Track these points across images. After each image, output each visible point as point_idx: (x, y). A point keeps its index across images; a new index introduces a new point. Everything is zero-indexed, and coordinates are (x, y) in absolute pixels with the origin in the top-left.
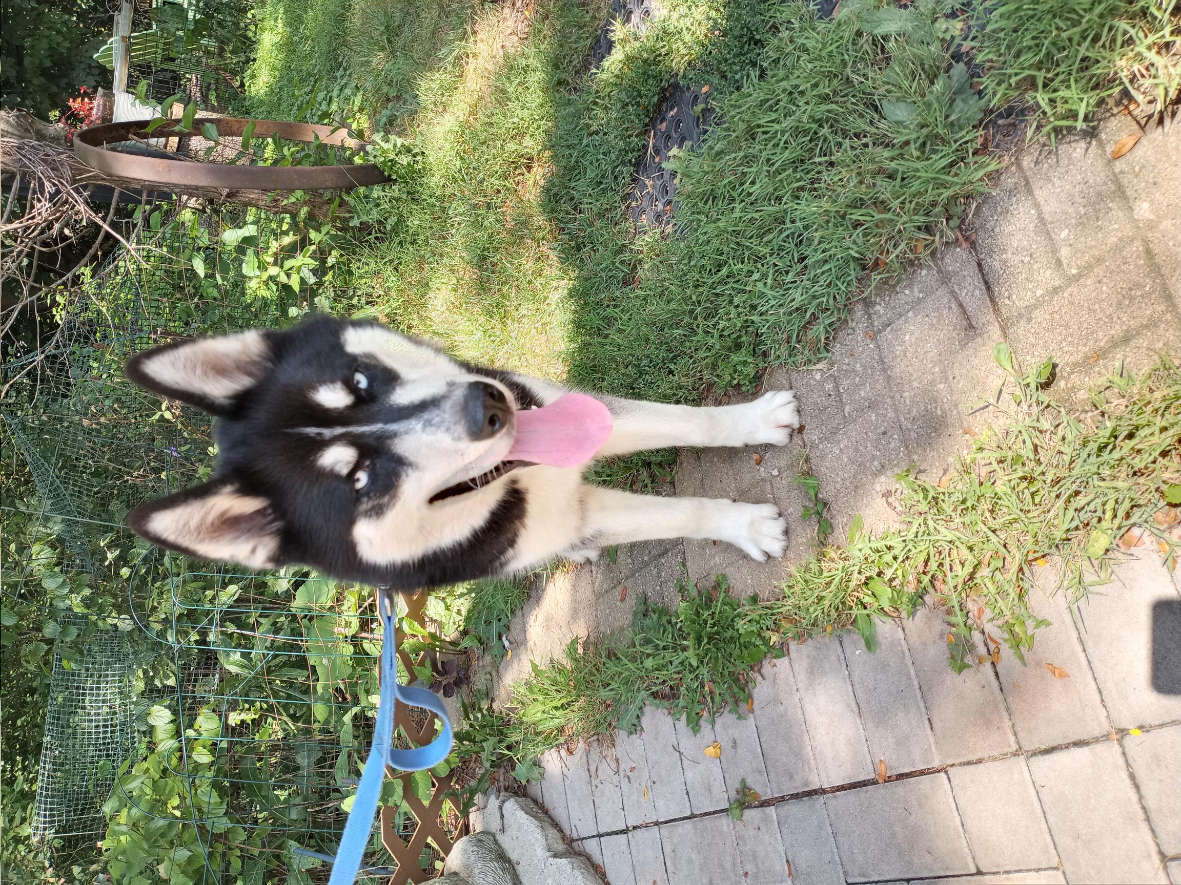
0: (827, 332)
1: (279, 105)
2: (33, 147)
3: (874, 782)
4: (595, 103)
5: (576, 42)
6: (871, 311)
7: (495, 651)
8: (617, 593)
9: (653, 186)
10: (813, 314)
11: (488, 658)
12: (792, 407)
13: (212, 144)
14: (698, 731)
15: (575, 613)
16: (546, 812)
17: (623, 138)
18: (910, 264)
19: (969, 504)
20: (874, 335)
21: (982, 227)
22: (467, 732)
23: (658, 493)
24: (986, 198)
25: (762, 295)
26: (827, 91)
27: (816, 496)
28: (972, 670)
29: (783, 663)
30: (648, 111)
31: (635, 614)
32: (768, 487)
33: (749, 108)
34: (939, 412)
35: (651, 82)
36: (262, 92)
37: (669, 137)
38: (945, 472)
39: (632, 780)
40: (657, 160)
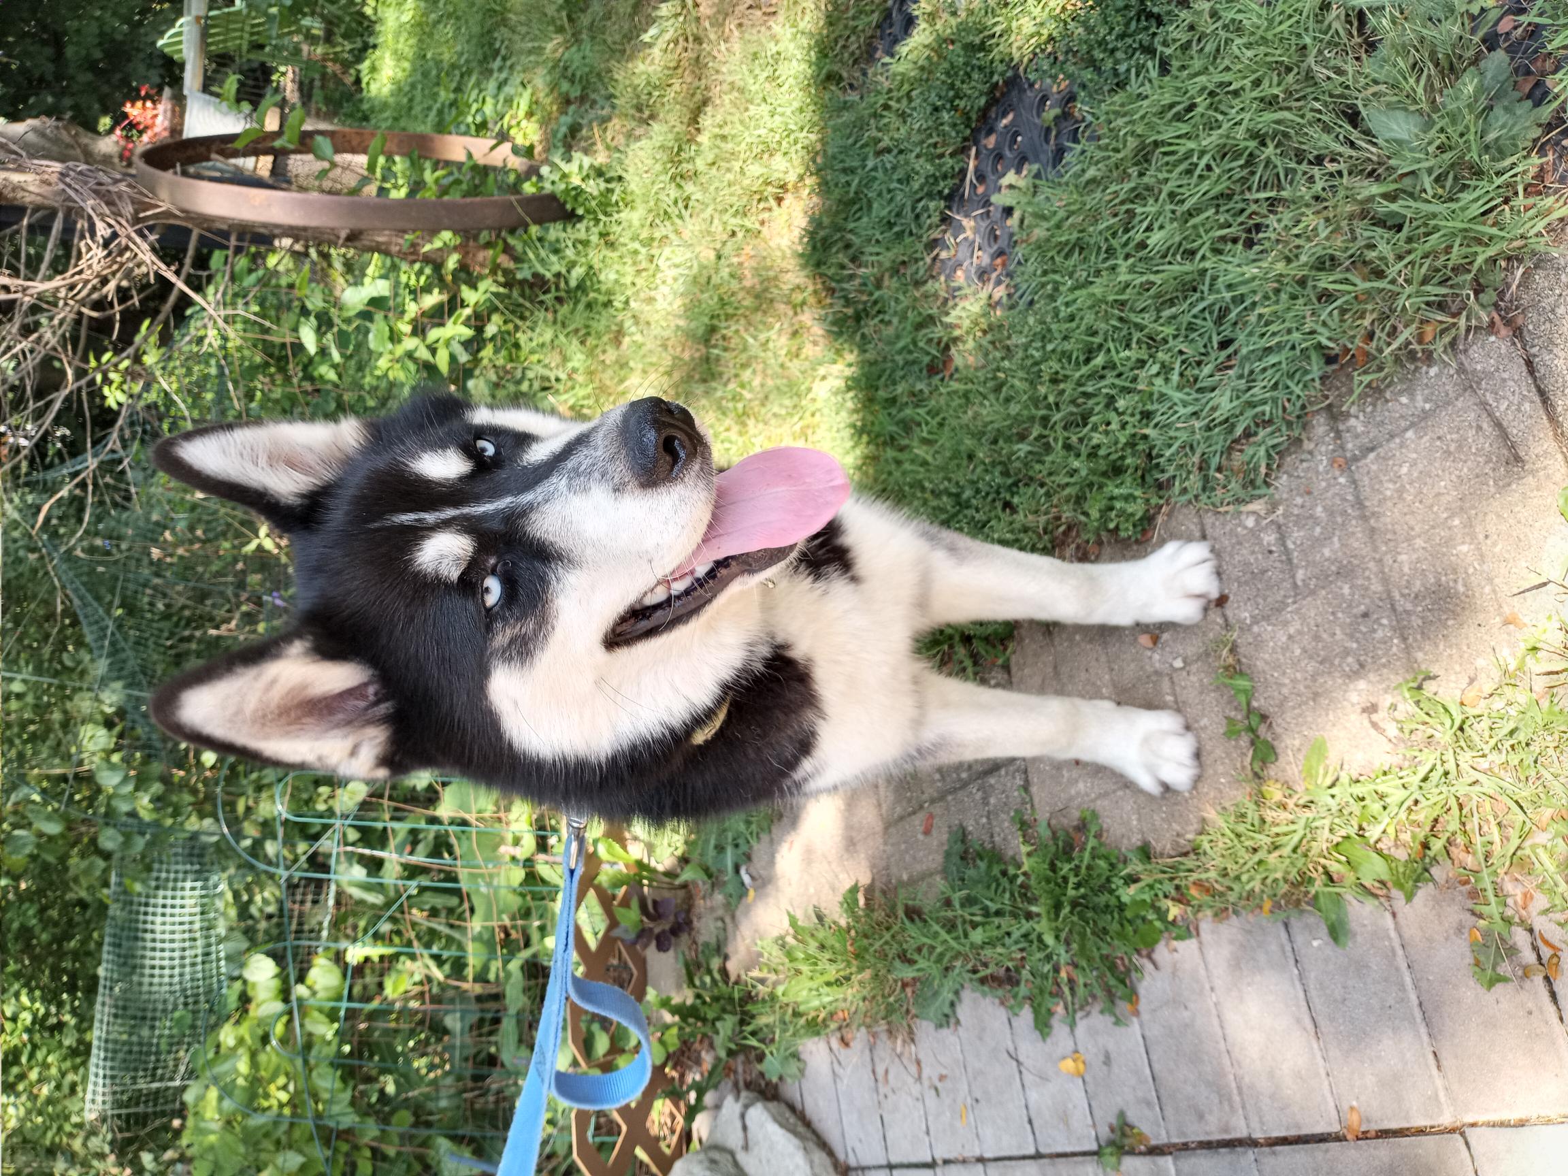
0: (1269, 456)
1: (410, 108)
2: (80, 173)
3: (1338, 1138)
4: (886, 107)
5: (854, 18)
6: (1341, 427)
7: (730, 888)
8: (918, 821)
9: (976, 230)
10: (1247, 428)
11: (719, 898)
12: (1208, 568)
13: (326, 165)
14: (1048, 1034)
15: (850, 844)
16: (808, 1124)
17: (931, 159)
18: (1413, 357)
19: (1521, 737)
20: (1346, 463)
21: (1534, 305)
22: (693, 1007)
23: (984, 682)
24: (1541, 262)
25: (1162, 397)
26: (1276, 91)
27: (1248, 704)
28: (1510, 986)
29: (1187, 948)
30: (969, 119)
31: (948, 855)
32: (1166, 685)
33: (1143, 117)
34: (1461, 589)
35: (975, 76)
36: (386, 90)
37: (999, 157)
38: (1472, 681)
39: (943, 1094)
40: (981, 190)
